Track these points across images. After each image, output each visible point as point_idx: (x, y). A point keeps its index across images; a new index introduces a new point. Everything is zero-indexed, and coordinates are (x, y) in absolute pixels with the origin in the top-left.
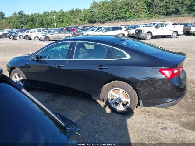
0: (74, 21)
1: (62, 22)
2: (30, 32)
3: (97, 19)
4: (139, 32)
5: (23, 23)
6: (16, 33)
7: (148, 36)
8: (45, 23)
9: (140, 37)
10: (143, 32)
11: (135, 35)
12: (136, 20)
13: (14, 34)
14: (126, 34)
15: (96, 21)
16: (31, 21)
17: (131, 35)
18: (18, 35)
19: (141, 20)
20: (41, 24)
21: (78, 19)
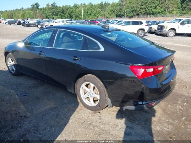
0: (101, 14)
1: (90, 15)
2: (54, 22)
3: (125, 13)
4: (161, 28)
5: (54, 14)
6: (44, 23)
7: (170, 33)
8: (74, 15)
9: (162, 33)
10: (165, 28)
11: (157, 31)
12: (167, 16)
13: (41, 24)
14: (147, 29)
15: (124, 15)
16: (61, 13)
17: (153, 31)
18: (44, 24)
19: (172, 16)
20: (71, 15)
21: (106, 13)
